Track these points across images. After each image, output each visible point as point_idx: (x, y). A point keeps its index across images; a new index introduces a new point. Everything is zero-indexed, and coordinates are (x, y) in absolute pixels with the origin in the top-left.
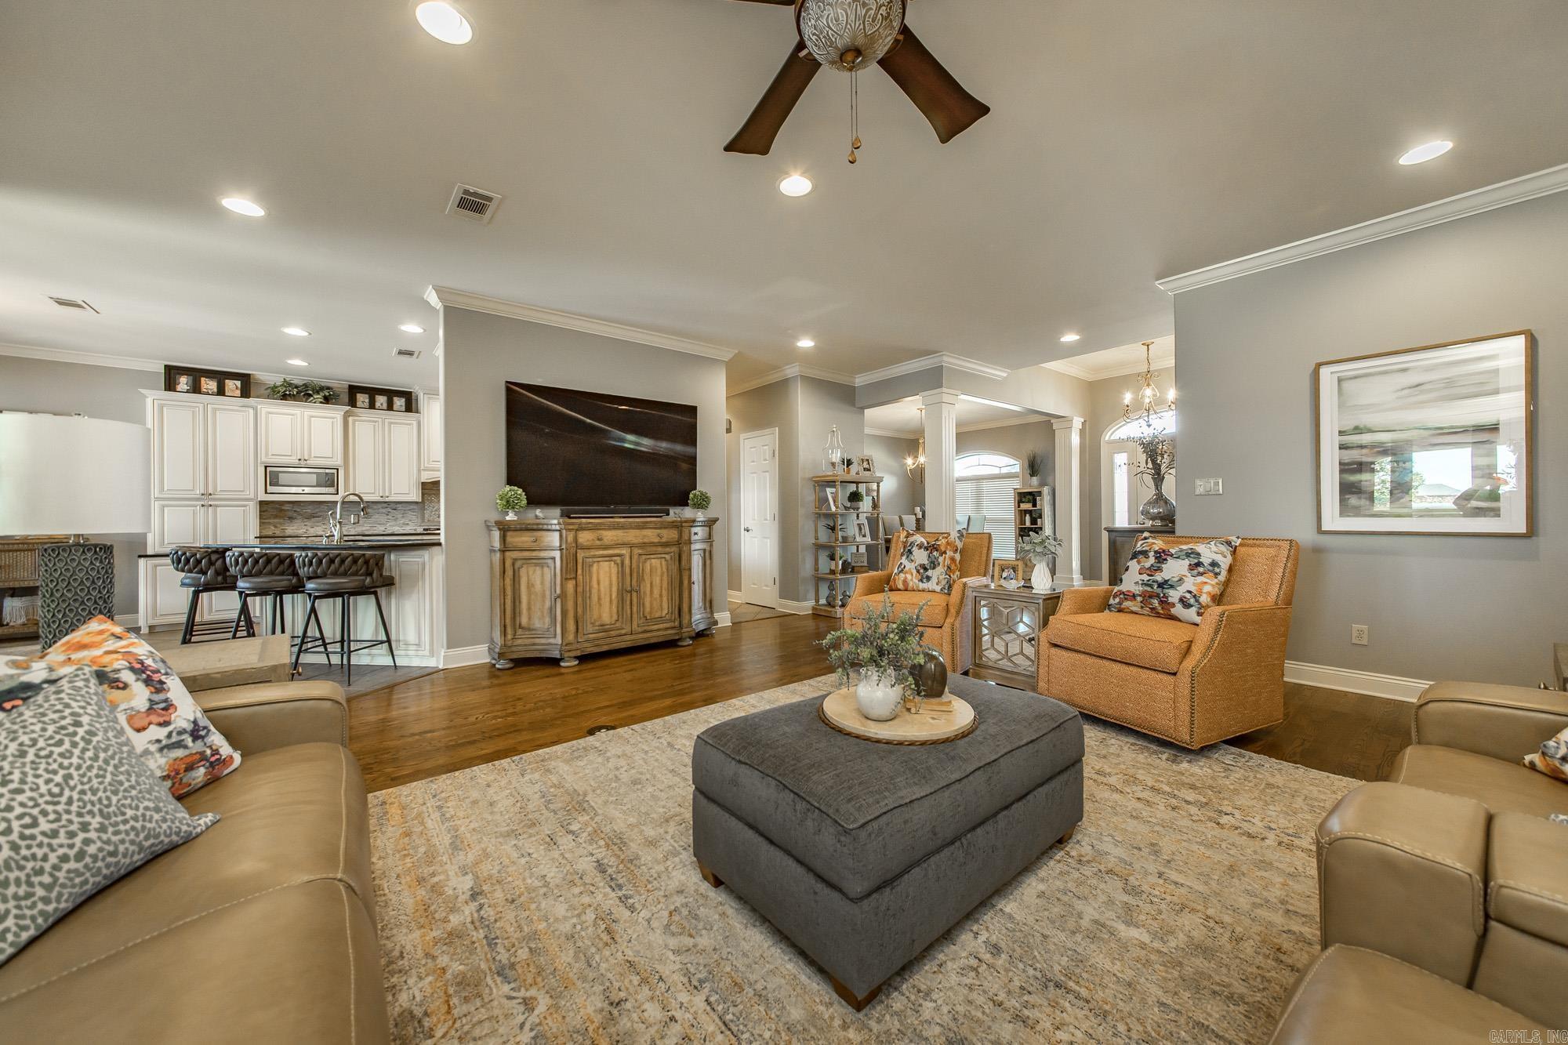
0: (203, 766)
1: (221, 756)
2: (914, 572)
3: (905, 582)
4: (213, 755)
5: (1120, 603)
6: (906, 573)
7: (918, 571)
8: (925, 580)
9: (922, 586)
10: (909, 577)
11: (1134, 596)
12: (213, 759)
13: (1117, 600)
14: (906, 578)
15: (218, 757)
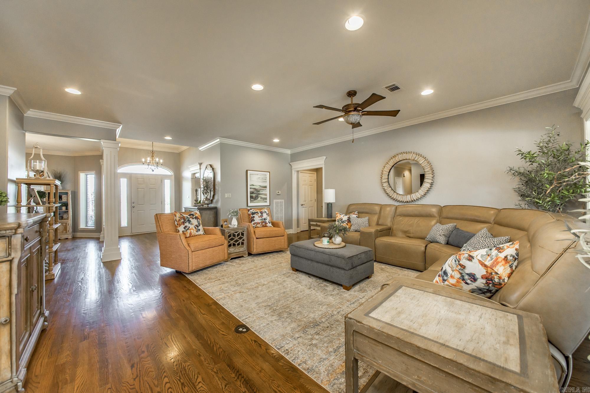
0: (495, 282)
1: (486, 281)
2: (194, 228)
3: (191, 233)
4: (490, 283)
5: (256, 225)
6: (190, 230)
7: (195, 228)
8: (198, 231)
9: (197, 233)
10: (192, 231)
11: (259, 223)
12: (491, 282)
13: (255, 225)
14: (191, 232)
15: (488, 281)
